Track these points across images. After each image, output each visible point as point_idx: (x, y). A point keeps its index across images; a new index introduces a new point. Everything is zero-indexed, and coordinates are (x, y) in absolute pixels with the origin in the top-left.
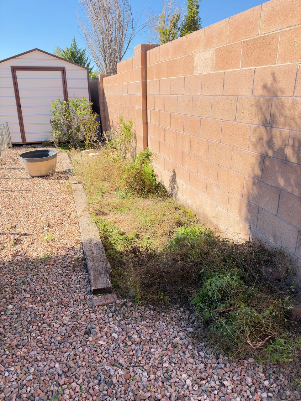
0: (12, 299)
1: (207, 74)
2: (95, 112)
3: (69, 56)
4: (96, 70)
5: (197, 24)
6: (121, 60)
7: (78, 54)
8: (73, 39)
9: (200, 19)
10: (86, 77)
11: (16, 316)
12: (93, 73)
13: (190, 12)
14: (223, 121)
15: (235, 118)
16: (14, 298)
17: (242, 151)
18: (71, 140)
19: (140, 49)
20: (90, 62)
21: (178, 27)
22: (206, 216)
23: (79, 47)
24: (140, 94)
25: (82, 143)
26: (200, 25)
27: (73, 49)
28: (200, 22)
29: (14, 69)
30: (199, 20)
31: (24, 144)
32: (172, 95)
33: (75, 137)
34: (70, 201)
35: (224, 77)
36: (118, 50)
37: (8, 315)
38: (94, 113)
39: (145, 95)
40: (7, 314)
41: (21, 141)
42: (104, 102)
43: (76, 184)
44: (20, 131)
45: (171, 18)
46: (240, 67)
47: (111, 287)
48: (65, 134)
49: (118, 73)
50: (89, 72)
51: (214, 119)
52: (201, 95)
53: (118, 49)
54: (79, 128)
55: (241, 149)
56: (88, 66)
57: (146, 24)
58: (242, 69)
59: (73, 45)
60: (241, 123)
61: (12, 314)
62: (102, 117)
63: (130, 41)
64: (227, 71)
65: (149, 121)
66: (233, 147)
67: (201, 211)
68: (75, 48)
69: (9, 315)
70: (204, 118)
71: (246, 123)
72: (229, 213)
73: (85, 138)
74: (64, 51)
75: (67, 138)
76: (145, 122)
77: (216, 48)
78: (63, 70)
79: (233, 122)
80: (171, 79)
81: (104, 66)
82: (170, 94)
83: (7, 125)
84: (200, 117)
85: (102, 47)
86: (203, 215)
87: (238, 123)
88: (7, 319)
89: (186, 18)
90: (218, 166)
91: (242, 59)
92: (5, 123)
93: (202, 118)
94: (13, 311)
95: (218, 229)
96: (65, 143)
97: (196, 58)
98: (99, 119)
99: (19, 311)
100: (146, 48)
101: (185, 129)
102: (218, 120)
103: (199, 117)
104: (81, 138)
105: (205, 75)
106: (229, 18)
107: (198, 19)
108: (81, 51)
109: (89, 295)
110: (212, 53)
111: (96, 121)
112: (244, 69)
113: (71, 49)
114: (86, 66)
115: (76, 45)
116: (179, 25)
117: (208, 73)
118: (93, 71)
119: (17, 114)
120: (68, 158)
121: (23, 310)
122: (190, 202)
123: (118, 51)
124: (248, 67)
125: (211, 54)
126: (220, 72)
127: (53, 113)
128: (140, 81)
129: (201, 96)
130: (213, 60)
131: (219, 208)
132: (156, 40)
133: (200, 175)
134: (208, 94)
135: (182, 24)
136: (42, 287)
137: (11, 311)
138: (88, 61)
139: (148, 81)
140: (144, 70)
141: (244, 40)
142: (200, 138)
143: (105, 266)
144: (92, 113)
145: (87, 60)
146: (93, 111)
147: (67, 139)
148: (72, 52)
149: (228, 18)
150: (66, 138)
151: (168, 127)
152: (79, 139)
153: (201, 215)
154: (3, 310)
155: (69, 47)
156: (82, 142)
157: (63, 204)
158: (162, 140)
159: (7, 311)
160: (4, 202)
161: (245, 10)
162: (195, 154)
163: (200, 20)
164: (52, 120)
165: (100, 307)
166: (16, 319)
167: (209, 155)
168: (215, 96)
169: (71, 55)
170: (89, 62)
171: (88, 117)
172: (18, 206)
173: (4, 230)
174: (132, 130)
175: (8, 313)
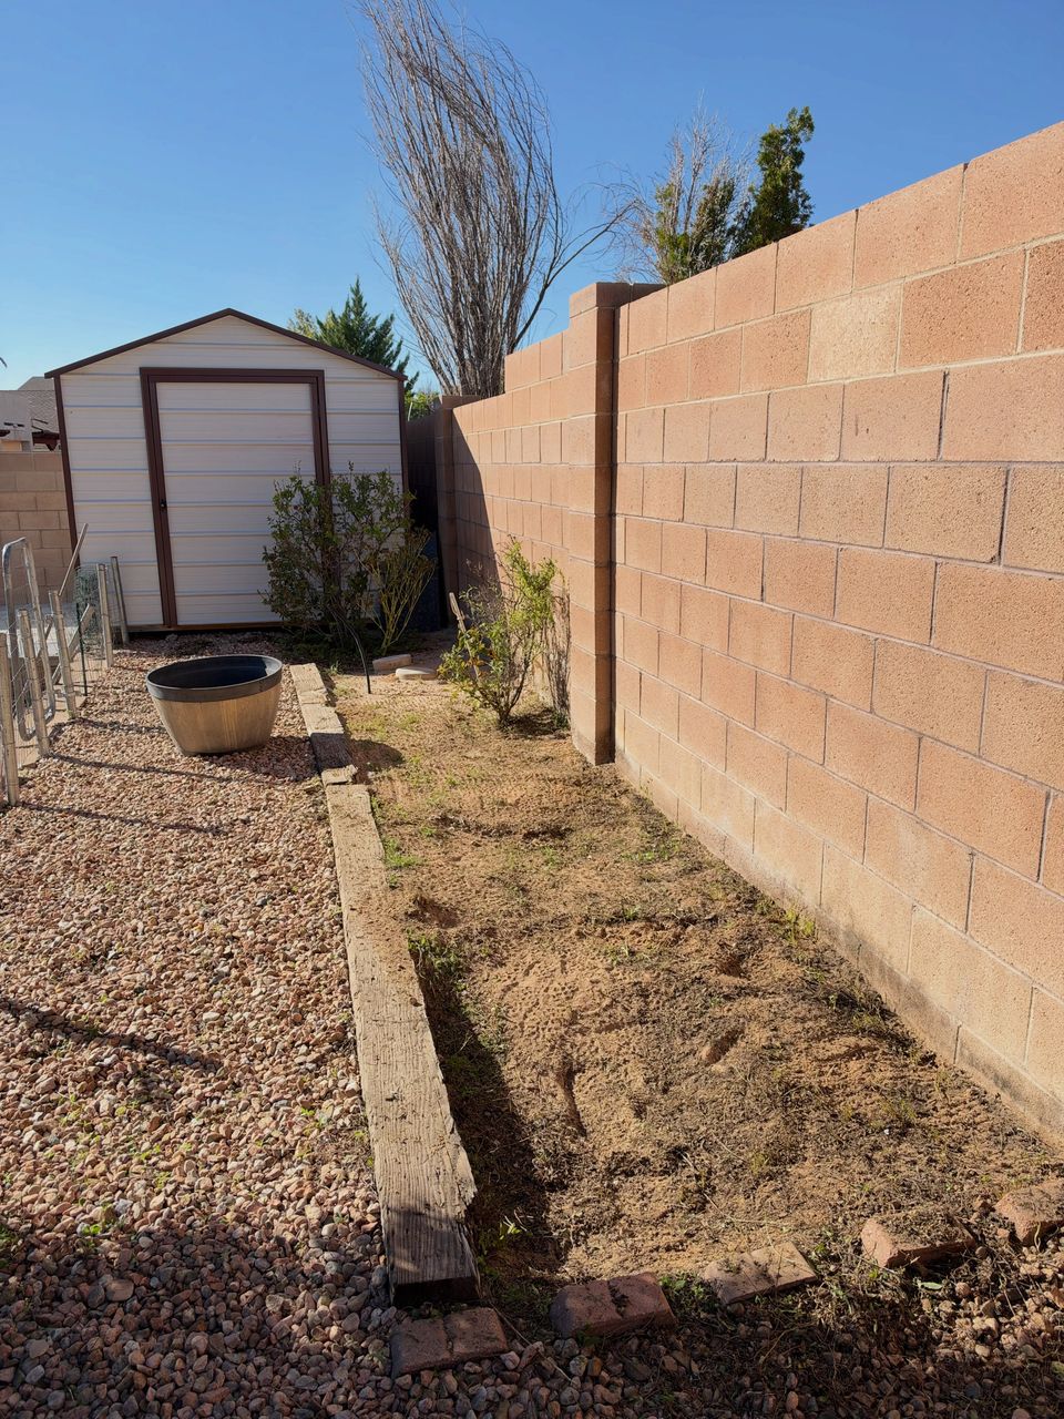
0: (55, 1304)
1: (866, 382)
2: (420, 526)
3: (339, 339)
4: (427, 384)
5: (797, 216)
6: (516, 349)
7: (367, 334)
8: (354, 286)
9: (807, 198)
10: (395, 406)
11: (61, 1395)
12: (415, 397)
13: (772, 174)
14: (940, 560)
15: (995, 552)
16: (61, 1301)
17: (1032, 684)
18: (333, 620)
19: (593, 300)
20: (407, 358)
21: (729, 226)
22: (865, 942)
23: (370, 312)
24: (587, 460)
25: (370, 633)
26: (805, 218)
27: (353, 316)
28: (805, 207)
29: (151, 378)
30: (804, 201)
31: (170, 633)
32: (714, 464)
33: (350, 611)
34: (319, 853)
35: (945, 390)
36: (505, 316)
37: (27, 1388)
38: (416, 529)
39: (606, 464)
40: (24, 1382)
41: (162, 622)
42: (454, 491)
43: (344, 783)
44: (157, 587)
45: (701, 196)
46: (1019, 351)
47: (473, 1279)
48: (315, 601)
49: (506, 389)
50: (404, 390)
51: (899, 553)
52: (838, 460)
53: (505, 311)
54: (366, 579)
55: (1029, 678)
56: (402, 367)
57: (604, 228)
58: (1024, 356)
59: (351, 304)
60: (1026, 573)
61: (45, 1383)
62: (445, 540)
63: (546, 286)
64: (958, 366)
65: (619, 558)
66: (990, 668)
67: (840, 919)
68: (358, 314)
69: (30, 1389)
70: (854, 548)
71: (1049, 569)
72: (971, 941)
73: (383, 614)
74: (320, 323)
75: (320, 614)
76: (605, 559)
77: (907, 280)
78: (315, 380)
79: (990, 566)
80: (712, 404)
81: (456, 370)
82: (705, 460)
83: (115, 565)
84: (836, 546)
85: (450, 305)
86: (847, 934)
87: (1011, 570)
88: (23, 1409)
89: (755, 197)
90: (920, 739)
91: (1026, 315)
92: (109, 560)
93: (845, 547)
94: (51, 1371)
95: (920, 1003)
96: (313, 632)
97: (819, 324)
98: (435, 549)
99: (75, 1372)
100: (613, 299)
101: (767, 591)
102: (918, 556)
103: (832, 545)
104: (370, 614)
105: (857, 385)
106: (966, 167)
107: (800, 200)
108: (379, 324)
109: (377, 1306)
110: (887, 299)
111: (424, 557)
112: (1037, 354)
113: (346, 315)
114: (394, 368)
115: (363, 303)
116: (731, 220)
117: (871, 377)
118: (415, 389)
119: (152, 528)
120: (322, 684)
121: (92, 1367)
122: (790, 878)
123: (504, 321)
124: (1054, 347)
125: (883, 306)
126: (925, 369)
127: (275, 526)
128: (588, 417)
129: (837, 464)
130: (893, 325)
131: (925, 914)
132: (645, 274)
133: (835, 770)
134: (872, 458)
135: (740, 217)
136: (182, 1248)
137: (40, 1367)
138: (401, 358)
139: (621, 414)
140: (606, 377)
141: (1036, 244)
142: (836, 624)
143: (448, 1166)
144: (412, 528)
145: (398, 353)
146: (413, 520)
147: (319, 618)
148: (347, 327)
149: (962, 166)
150: (316, 612)
151: (699, 580)
152: (362, 616)
153: (841, 937)
154: (10, 1357)
155: (339, 313)
156: (371, 626)
157: (293, 866)
158: (670, 627)
159: (27, 1364)
160: (73, 851)
161: (1039, 128)
162: (815, 686)
163: (807, 203)
164: (270, 552)
165: (426, 1376)
166: (56, 1412)
167: (876, 692)
168: (904, 465)
169: (343, 337)
170: (403, 360)
171: (396, 541)
172: (123, 870)
173: (63, 969)
174: (555, 587)
175: (27, 1379)
